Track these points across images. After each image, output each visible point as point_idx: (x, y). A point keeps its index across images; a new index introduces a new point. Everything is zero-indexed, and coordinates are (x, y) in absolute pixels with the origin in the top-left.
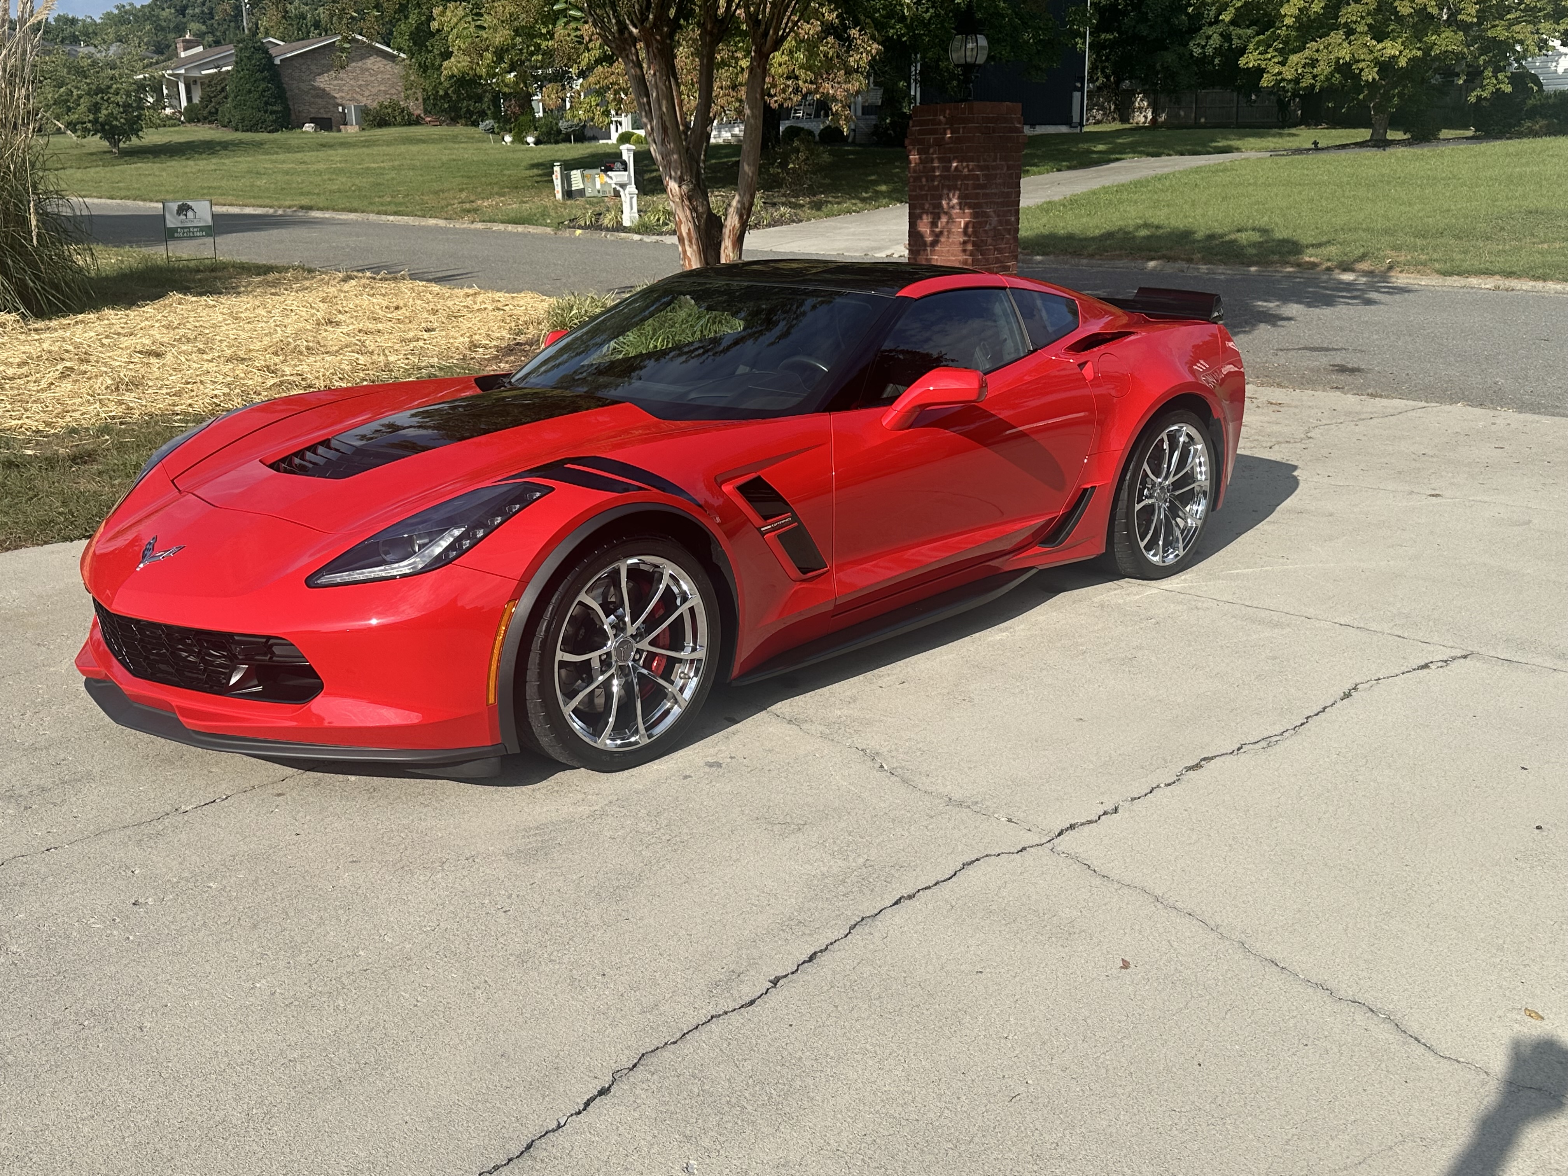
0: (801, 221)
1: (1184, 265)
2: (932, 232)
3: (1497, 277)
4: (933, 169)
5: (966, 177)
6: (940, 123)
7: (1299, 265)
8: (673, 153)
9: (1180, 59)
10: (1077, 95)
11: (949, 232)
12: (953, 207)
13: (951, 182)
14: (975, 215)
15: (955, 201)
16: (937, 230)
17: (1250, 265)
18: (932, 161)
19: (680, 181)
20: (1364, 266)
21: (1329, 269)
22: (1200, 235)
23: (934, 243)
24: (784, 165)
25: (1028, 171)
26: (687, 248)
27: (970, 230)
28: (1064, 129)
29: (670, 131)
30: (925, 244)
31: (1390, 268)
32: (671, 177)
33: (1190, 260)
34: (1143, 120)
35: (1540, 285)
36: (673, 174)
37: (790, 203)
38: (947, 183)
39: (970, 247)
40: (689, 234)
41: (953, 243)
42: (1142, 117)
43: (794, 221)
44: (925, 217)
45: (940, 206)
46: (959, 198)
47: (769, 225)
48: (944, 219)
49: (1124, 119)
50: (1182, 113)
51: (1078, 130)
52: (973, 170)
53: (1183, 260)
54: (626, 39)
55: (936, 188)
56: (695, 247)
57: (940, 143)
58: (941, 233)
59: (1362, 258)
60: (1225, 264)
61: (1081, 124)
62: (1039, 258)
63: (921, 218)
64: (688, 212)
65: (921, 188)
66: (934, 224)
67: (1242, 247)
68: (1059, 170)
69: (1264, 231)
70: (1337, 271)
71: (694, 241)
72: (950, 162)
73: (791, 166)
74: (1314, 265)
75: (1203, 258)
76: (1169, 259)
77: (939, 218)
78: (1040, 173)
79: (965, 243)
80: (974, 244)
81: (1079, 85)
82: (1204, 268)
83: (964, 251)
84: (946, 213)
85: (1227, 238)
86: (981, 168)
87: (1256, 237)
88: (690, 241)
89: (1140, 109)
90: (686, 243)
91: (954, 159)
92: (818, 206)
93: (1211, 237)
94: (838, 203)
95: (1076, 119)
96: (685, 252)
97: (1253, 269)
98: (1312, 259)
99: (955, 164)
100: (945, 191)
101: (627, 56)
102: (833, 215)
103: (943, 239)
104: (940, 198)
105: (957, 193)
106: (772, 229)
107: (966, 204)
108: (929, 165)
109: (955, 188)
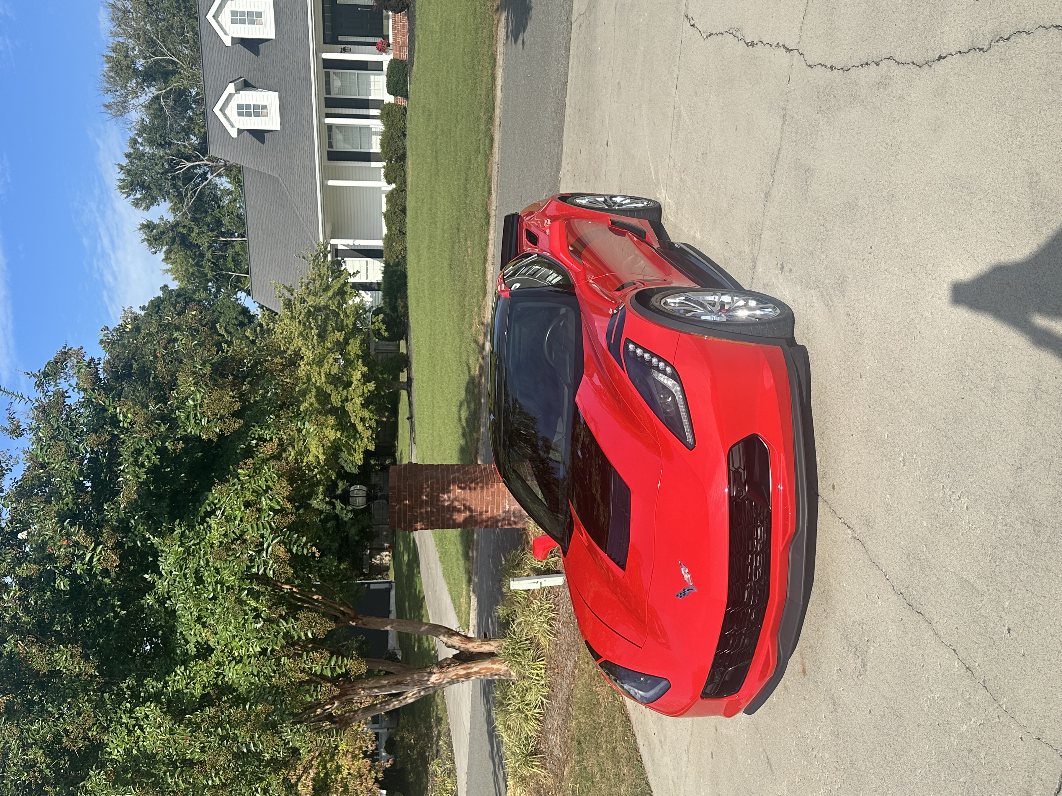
0: (449, 729)
1: (480, 443)
2: (464, 511)
3: (487, 265)
4: (426, 512)
5: (432, 489)
6: (399, 509)
7: (481, 375)
8: (413, 678)
9: (354, 525)
10: (372, 587)
11: (464, 500)
12: (449, 497)
13: (434, 500)
14: (454, 483)
15: (446, 496)
16: (462, 508)
17: (480, 403)
18: (421, 513)
19: (431, 673)
20: (481, 339)
21: (483, 358)
22: (462, 442)
23: (470, 510)
24: (411, 747)
26: (473, 670)
27: (463, 485)
28: (393, 593)
29: (400, 680)
30: (471, 516)
31: (482, 324)
32: (428, 680)
33: (478, 440)
34: (388, 557)
35: (491, 242)
36: (426, 678)
37: (437, 740)
38: (435, 502)
39: (473, 485)
40: (464, 669)
41: (470, 497)
42: (386, 558)
43: (449, 734)
44: (454, 517)
45: (448, 507)
46: (444, 494)
47: (452, 751)
48: (456, 504)
49: (387, 569)
50: (385, 533)
51: (394, 584)
52: (428, 485)
53: (477, 444)
54: (340, 719)
55: (438, 509)
56: (473, 665)
57: (411, 508)
58: (464, 505)
59: (476, 341)
60: (480, 418)
61: (391, 582)
63: (455, 520)
64: (450, 669)
65: (437, 520)
66: (459, 511)
67: (470, 414)
68: (419, 573)
69: (461, 405)
70: (484, 353)
71: (469, 666)
72: (422, 501)
73: (412, 741)
74: (481, 367)
75: (477, 432)
76: (477, 453)
77: (455, 507)
78: (421, 583)
79: (470, 489)
80: (471, 483)
81: (366, 585)
82: (482, 429)
83: (475, 489)
84: (453, 502)
85: (464, 424)
86: (427, 481)
87: (465, 407)
88: (469, 668)
89: (381, 560)
90: (469, 671)
91: (421, 498)
92: (439, 720)
93: (464, 435)
94: (437, 706)
95: (387, 586)
96: (476, 673)
97: (483, 401)
98: (477, 369)
99: (424, 497)
100: (440, 503)
101: (350, 719)
102: (445, 707)
103: (468, 504)
104: (443, 506)
105: (441, 495)
106: (454, 748)
107: (447, 489)
108: (424, 515)
109: (438, 496)
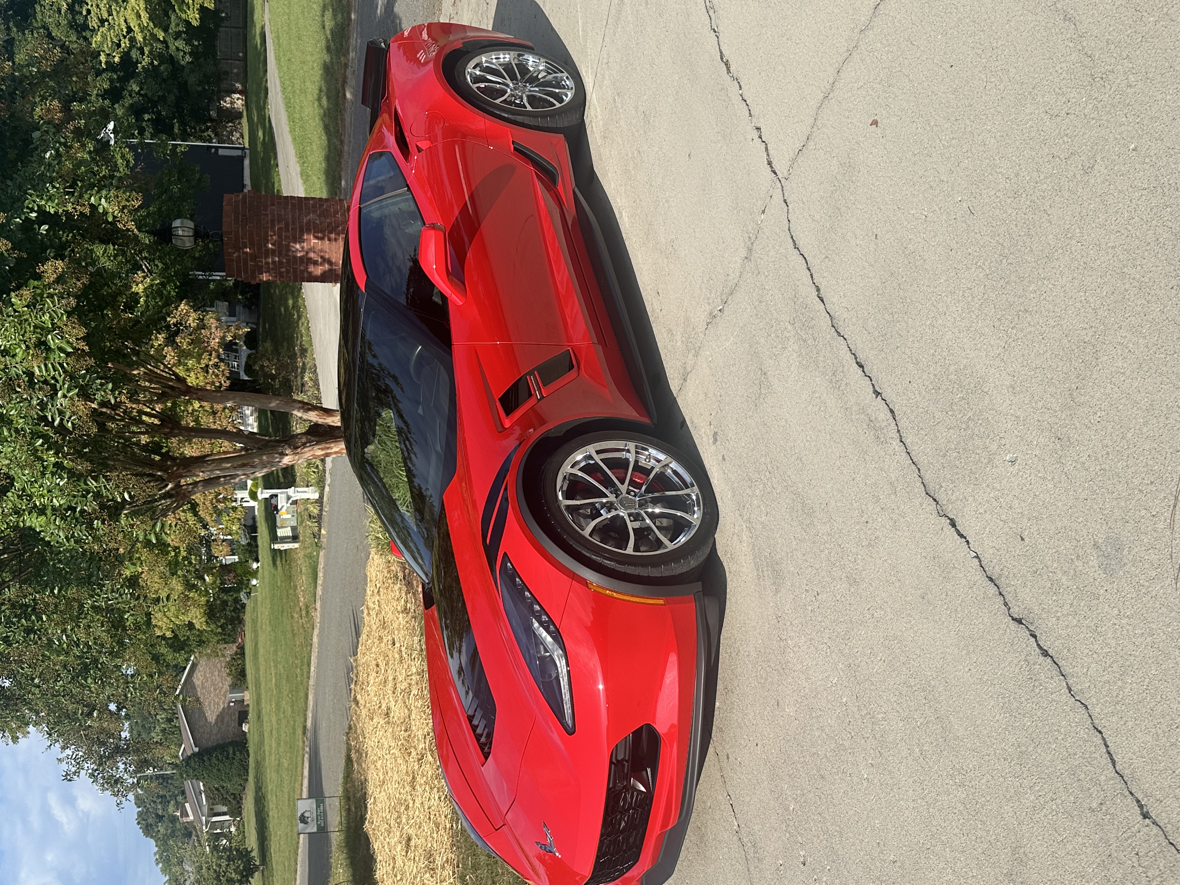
0: (315, 365)
1: (349, 71)
2: (322, 264)
4: (274, 262)
5: (280, 237)
6: (239, 256)
8: (261, 460)
9: (193, 71)
10: (221, 152)
11: (321, 251)
12: (303, 248)
13: (283, 249)
14: (309, 231)
15: (298, 246)
16: (320, 260)
17: (350, 19)
18: (267, 263)
19: (283, 455)
22: (327, 58)
23: (330, 263)
24: (273, 377)
25: (278, 191)
26: (333, 451)
27: (320, 235)
28: (247, 162)
29: (245, 462)
30: (330, 270)
32: (280, 462)
33: (346, 65)
34: (240, 101)
36: (277, 460)
37: (301, 373)
38: (284, 252)
39: (333, 236)
40: (322, 449)
41: (330, 249)
42: (237, 101)
43: (315, 371)
44: (310, 270)
45: (301, 258)
46: (295, 243)
47: (318, 389)
48: (312, 255)
49: (240, 115)
50: (235, 71)
51: (248, 151)
52: (274, 232)
53: (345, 71)
54: (177, 493)
55: (288, 261)
56: (332, 445)
57: (254, 257)
58: (322, 257)
60: (349, 38)
61: (243, 149)
62: (343, 183)
63: (311, 273)
64: (306, 449)
65: (288, 272)
66: (315, 263)
67: (337, 25)
68: (277, 165)
69: (324, 8)
71: (328, 446)
72: (268, 249)
73: (273, 372)
75: (344, 55)
76: (345, 82)
77: (311, 259)
78: (279, 181)
79: (329, 240)
80: (331, 232)
81: (213, 150)
82: (352, 55)
83: (336, 240)
84: (307, 253)
85: (329, 37)
86: (273, 226)
87: (329, 14)
88: (328, 448)
89: (232, 103)
90: (329, 451)
91: (265, 246)
92: (304, 351)
93: (328, 49)
94: (302, 336)
95: (239, 153)
96: (336, 453)
97: (353, 17)
99: (270, 246)
100: (291, 254)
101: (189, 492)
102: (311, 341)
103: (327, 256)
104: (295, 257)
105: (292, 244)
106: (321, 387)
107: (300, 238)
108: (271, 266)
109: (288, 246)
